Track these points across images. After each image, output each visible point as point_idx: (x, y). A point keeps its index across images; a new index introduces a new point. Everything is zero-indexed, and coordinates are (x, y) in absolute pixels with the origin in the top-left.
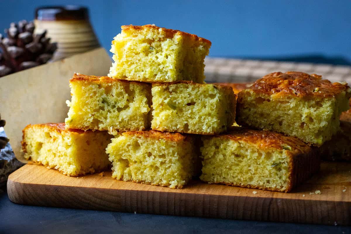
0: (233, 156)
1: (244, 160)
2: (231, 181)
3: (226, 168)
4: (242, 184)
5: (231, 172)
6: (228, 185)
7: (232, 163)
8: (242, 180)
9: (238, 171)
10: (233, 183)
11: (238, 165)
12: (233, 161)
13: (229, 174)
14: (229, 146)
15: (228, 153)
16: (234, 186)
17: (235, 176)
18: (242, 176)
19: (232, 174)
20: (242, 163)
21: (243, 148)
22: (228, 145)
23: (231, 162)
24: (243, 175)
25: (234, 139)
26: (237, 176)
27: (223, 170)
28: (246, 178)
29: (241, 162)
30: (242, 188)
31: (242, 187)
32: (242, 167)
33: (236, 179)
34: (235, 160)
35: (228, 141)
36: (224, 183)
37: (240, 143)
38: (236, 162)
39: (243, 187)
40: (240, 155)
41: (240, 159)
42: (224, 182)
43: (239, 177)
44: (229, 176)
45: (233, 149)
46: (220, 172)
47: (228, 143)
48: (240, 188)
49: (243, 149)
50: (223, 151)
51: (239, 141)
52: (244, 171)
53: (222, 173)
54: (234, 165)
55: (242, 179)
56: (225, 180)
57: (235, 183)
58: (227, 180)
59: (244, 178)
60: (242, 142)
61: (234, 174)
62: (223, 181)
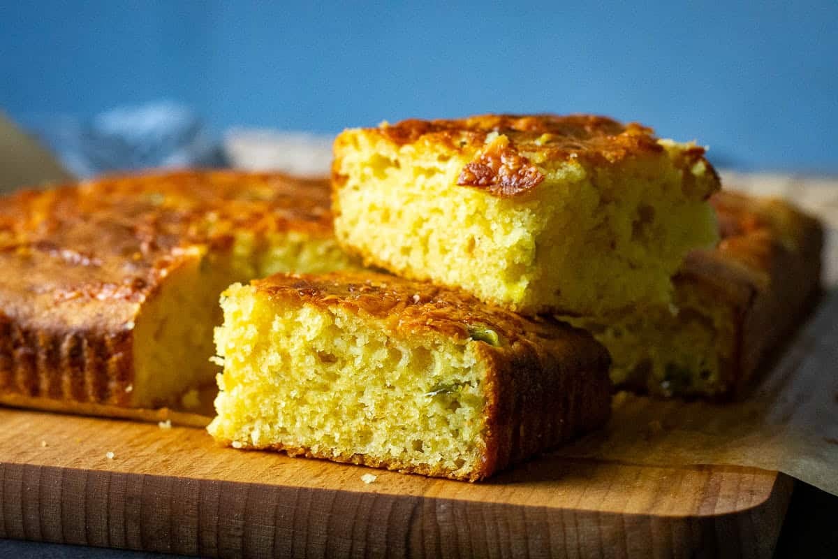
0: (311, 360)
1: (345, 370)
2: (303, 440)
3: (288, 397)
4: (336, 454)
5: (305, 409)
6: (294, 454)
7: (308, 380)
8: (336, 440)
9: (325, 410)
10: (308, 449)
11: (325, 388)
12: (311, 375)
13: (298, 419)
14: (299, 324)
15: (296, 348)
16: (312, 458)
17: (315, 424)
18: (336, 426)
19: (305, 419)
20: (338, 382)
21: (341, 330)
22: (296, 320)
23: (304, 380)
24: (340, 421)
25: (316, 304)
26: (322, 426)
27: (279, 404)
28: (349, 433)
29: (335, 377)
30: (335, 466)
31: (335, 463)
32: (338, 395)
33: (318, 436)
34: (316, 372)
35: (297, 310)
36: (283, 449)
37: (333, 316)
38: (319, 380)
39: (340, 464)
40: (332, 355)
41: (333, 368)
42: (281, 445)
43: (328, 429)
44: (298, 425)
45: (311, 336)
46: (271, 412)
47: (297, 316)
48: (329, 465)
49: (342, 335)
50: (281, 342)
51: (330, 308)
52: (345, 409)
53: (276, 416)
54: (315, 389)
55: (337, 436)
56: (286, 438)
57: (315, 450)
58: (291, 437)
59: (342, 434)
60: (340, 311)
61: (312, 419)
62: (279, 441)
